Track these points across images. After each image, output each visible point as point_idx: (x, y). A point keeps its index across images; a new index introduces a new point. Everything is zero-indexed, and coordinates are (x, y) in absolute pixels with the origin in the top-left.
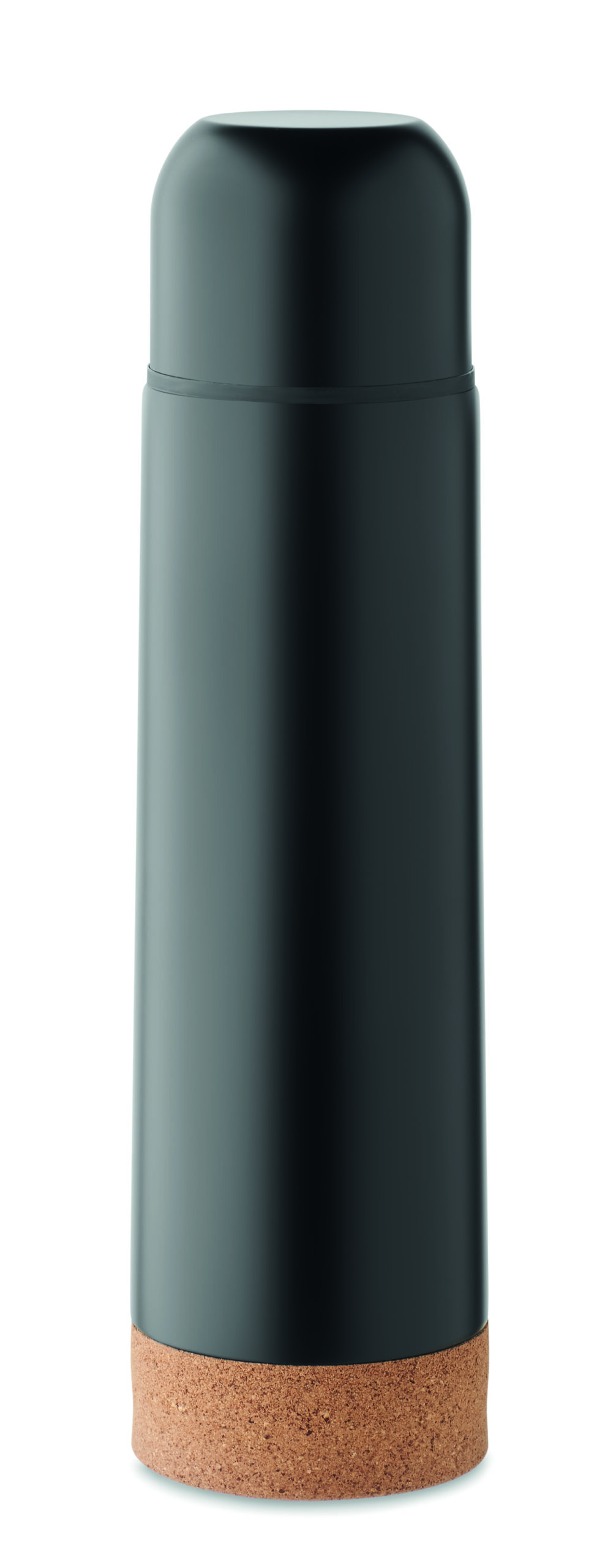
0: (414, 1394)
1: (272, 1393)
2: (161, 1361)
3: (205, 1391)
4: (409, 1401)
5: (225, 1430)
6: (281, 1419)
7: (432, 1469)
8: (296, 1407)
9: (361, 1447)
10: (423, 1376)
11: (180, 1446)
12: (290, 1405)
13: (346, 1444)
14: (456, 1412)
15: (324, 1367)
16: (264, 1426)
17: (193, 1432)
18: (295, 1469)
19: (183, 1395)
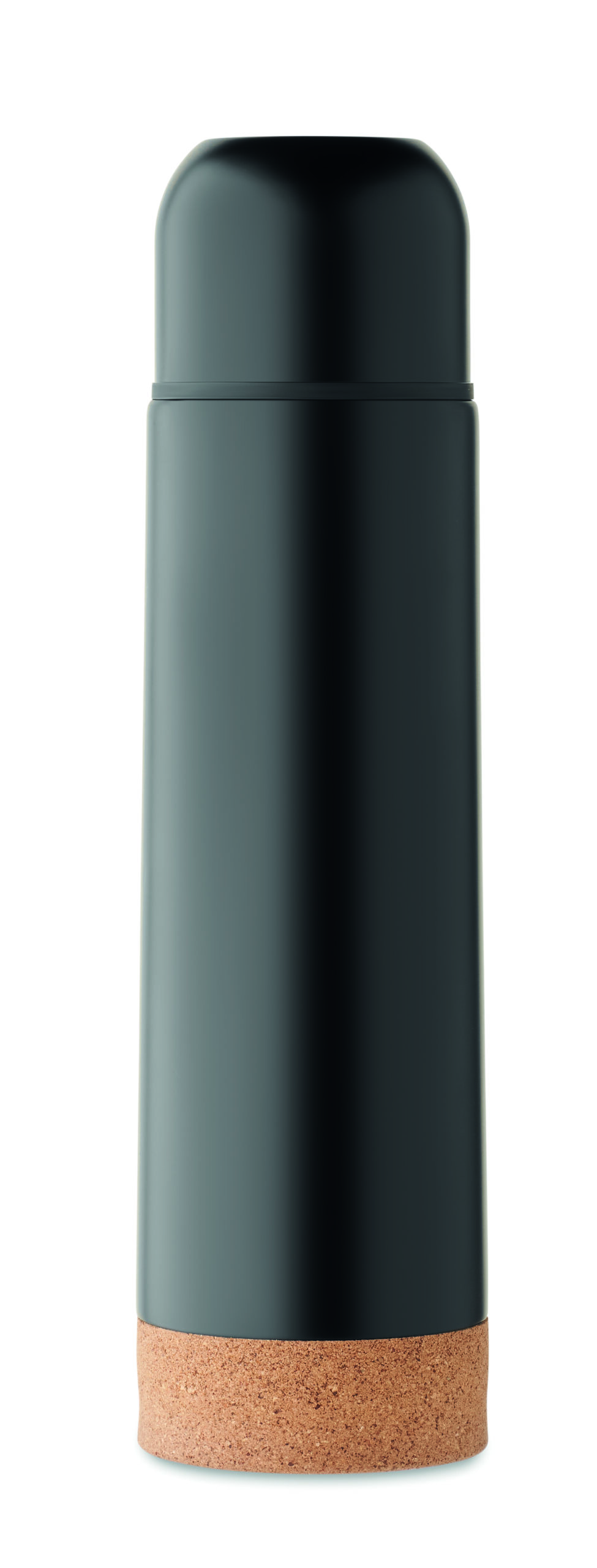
0: (420, 1371)
1: (281, 1368)
2: (170, 1347)
3: (214, 1371)
4: (415, 1378)
5: (234, 1407)
6: (290, 1393)
7: (437, 1447)
8: (305, 1381)
9: (369, 1421)
10: (428, 1355)
11: (189, 1428)
12: (299, 1379)
13: (354, 1418)
14: (460, 1394)
15: (332, 1342)
16: (274, 1401)
17: (202, 1412)
18: (304, 1442)
19: (192, 1377)
